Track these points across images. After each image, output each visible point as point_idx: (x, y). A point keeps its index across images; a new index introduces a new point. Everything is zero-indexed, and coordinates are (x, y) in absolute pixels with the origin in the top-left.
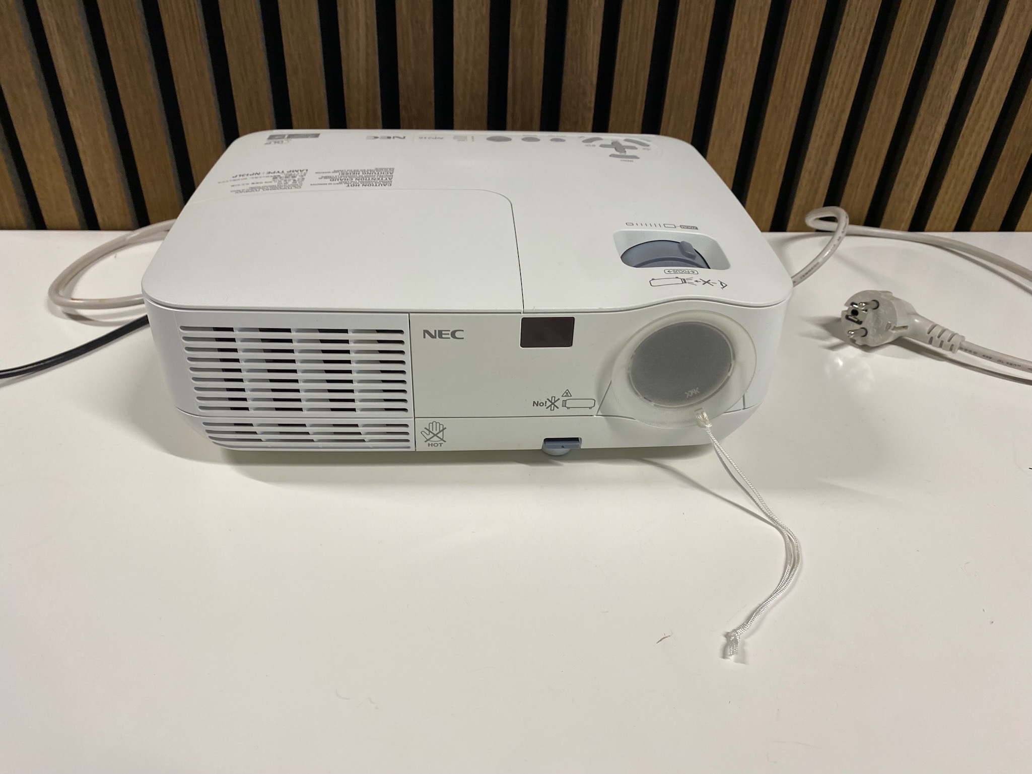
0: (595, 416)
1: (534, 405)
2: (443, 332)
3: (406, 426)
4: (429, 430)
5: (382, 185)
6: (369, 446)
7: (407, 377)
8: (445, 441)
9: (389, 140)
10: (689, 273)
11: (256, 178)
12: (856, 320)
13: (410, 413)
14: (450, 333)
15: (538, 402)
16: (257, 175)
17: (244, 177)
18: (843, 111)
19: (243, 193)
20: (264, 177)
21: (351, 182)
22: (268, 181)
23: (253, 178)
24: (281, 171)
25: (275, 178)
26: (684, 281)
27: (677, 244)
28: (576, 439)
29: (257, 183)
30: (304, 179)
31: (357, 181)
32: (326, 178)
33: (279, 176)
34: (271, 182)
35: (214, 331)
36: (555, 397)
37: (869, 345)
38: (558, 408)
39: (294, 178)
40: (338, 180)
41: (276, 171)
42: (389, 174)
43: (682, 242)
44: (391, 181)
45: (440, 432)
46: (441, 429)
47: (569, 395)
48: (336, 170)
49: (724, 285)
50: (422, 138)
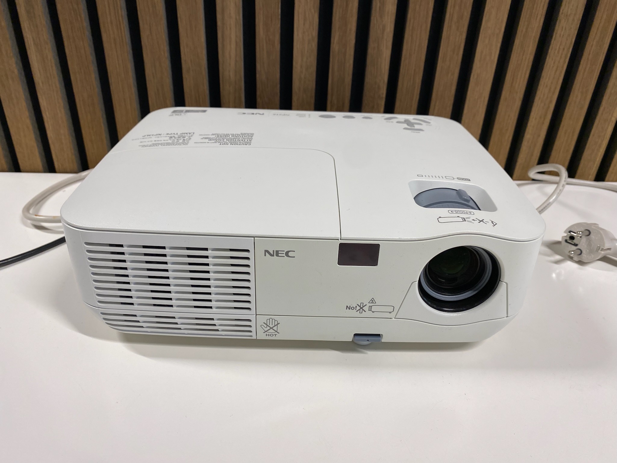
0: (394, 319)
1: (347, 309)
2: (279, 252)
3: (250, 320)
4: (266, 324)
5: (244, 144)
6: (222, 335)
7: (251, 285)
8: (279, 333)
9: (252, 115)
10: (467, 213)
11: (158, 137)
12: (573, 243)
13: (253, 311)
14: (284, 252)
15: (350, 306)
16: (159, 136)
17: (150, 137)
18: (551, 102)
19: (147, 147)
20: (163, 137)
21: (223, 142)
22: (166, 139)
23: (156, 137)
24: (176, 133)
25: (171, 137)
26: (464, 219)
27: (456, 191)
28: (379, 335)
29: (158, 141)
30: (190, 139)
31: (227, 141)
32: (206, 138)
33: (174, 136)
34: (167, 140)
35: (109, 246)
36: (363, 303)
37: (584, 261)
38: (365, 311)
39: (184, 138)
40: (214, 140)
41: (173, 133)
42: (250, 137)
43: (459, 190)
44: (251, 142)
45: (275, 326)
46: (276, 324)
47: (375, 302)
48: (214, 133)
49: (495, 224)
50: (275, 114)
